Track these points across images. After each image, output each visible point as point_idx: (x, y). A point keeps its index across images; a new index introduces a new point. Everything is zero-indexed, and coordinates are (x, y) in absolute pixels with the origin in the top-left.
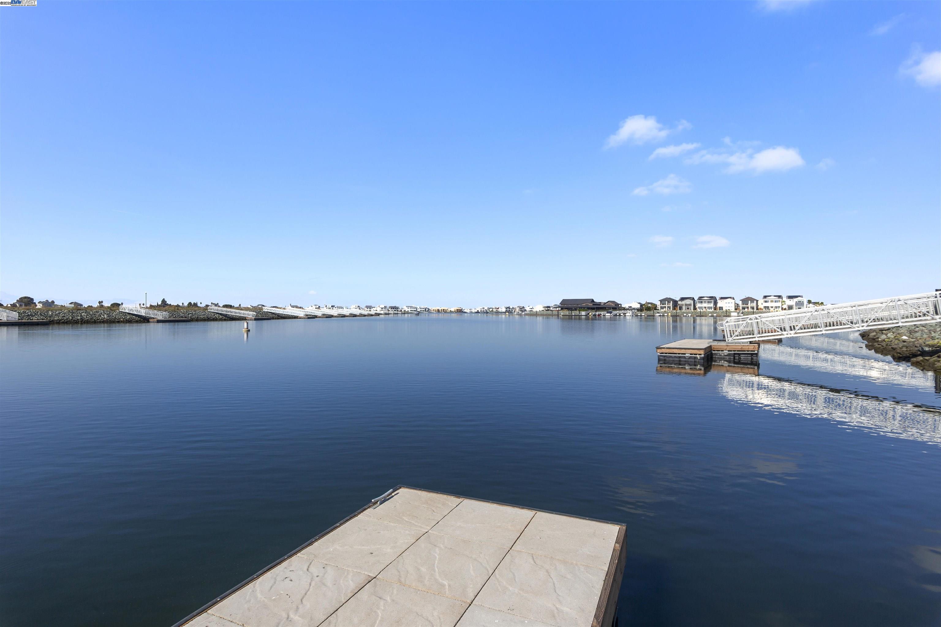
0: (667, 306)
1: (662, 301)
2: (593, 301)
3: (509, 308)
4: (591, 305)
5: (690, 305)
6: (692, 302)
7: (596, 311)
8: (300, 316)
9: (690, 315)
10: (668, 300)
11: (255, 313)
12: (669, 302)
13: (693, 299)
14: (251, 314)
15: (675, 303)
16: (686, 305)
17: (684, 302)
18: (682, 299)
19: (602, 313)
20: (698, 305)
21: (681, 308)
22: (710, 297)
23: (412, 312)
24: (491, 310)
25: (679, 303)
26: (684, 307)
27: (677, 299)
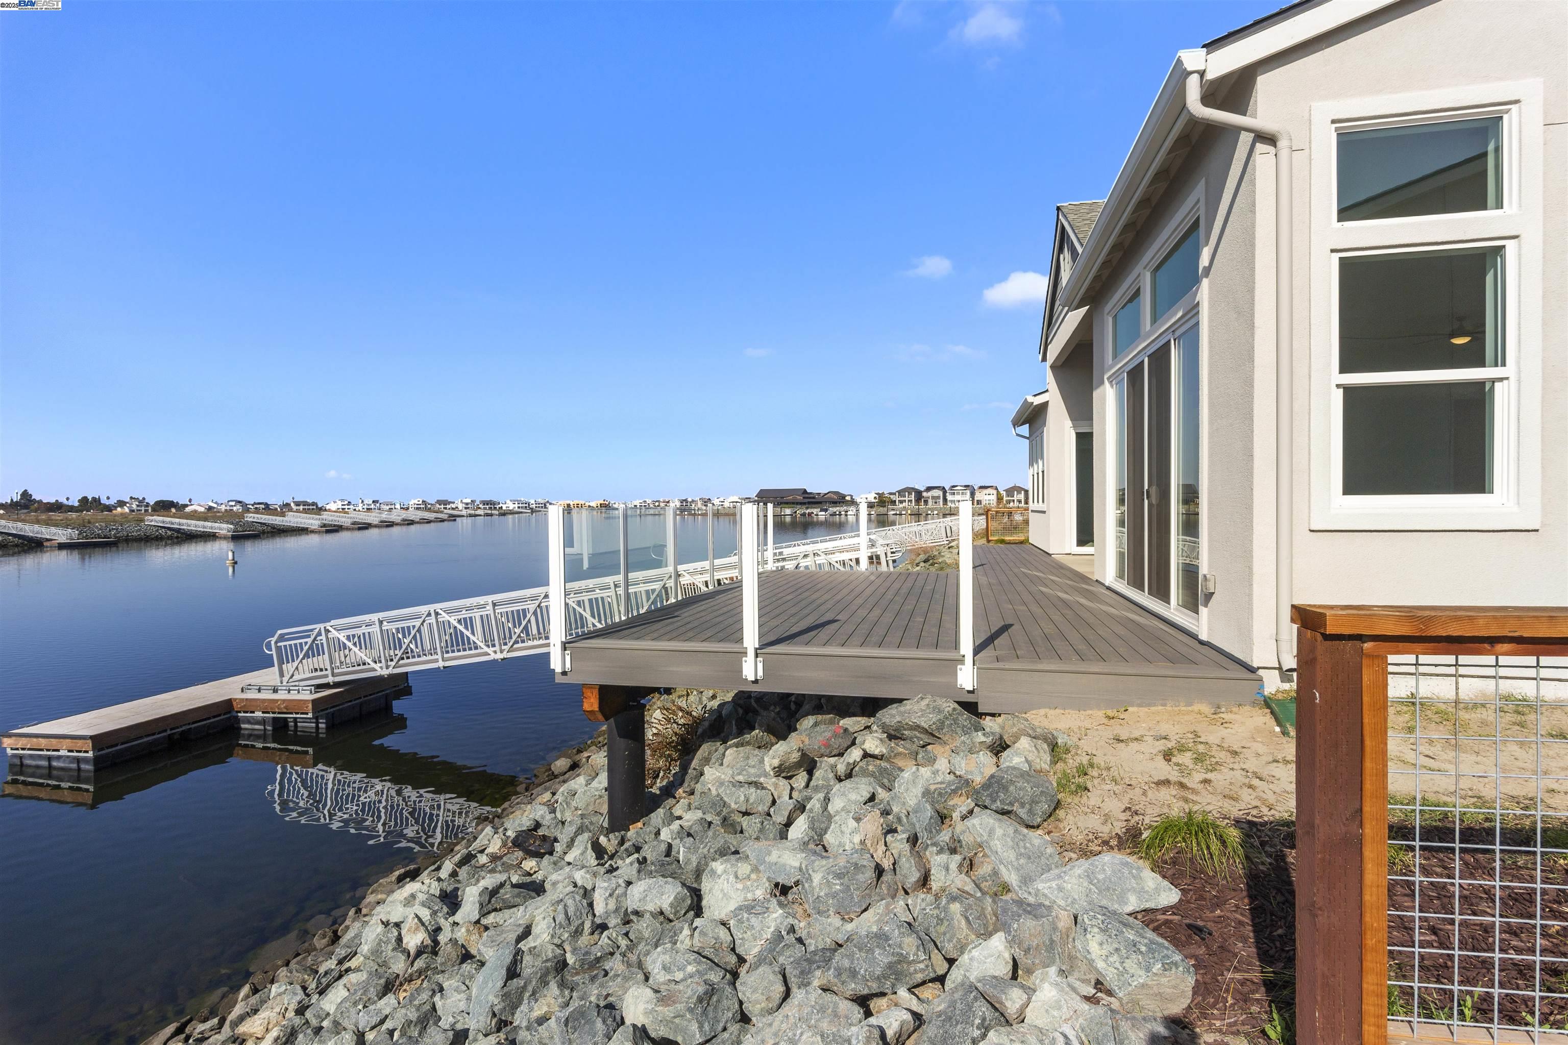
0: (907, 499)
1: (901, 492)
2: (805, 491)
3: (686, 500)
4: (800, 498)
5: (938, 497)
6: (940, 493)
7: (807, 508)
8: (313, 527)
9: (936, 512)
10: (909, 490)
11: (232, 526)
12: (910, 494)
13: (944, 488)
14: (224, 528)
15: (919, 495)
16: (933, 497)
17: (930, 494)
18: (929, 489)
19: (815, 511)
20: (949, 497)
21: (926, 502)
22: (965, 486)
23: (521, 510)
24: (657, 504)
25: (925, 494)
26: (930, 501)
27: (922, 489)
